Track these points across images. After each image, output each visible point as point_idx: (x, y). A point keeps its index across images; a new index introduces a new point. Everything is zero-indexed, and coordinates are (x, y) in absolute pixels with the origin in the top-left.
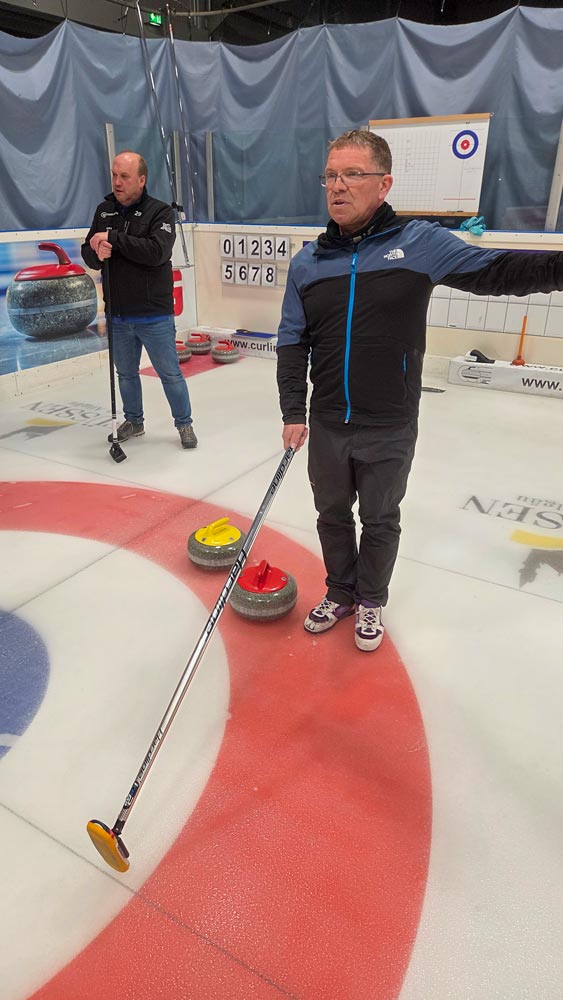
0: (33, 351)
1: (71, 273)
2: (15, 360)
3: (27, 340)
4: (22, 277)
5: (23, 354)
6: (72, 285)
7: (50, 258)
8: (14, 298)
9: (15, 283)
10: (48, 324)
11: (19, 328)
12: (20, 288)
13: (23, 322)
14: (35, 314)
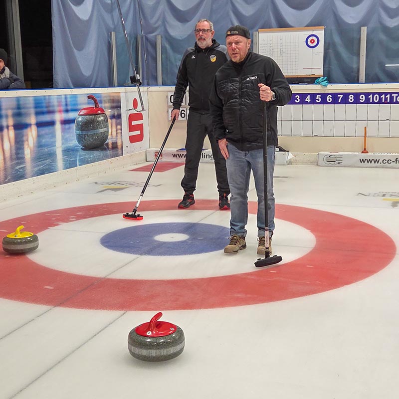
0: (84, 155)
1: (99, 112)
2: (76, 160)
3: (82, 149)
4: (81, 113)
5: (80, 157)
6: (100, 119)
7: (91, 104)
8: (78, 124)
9: (78, 116)
10: (90, 141)
11: (79, 142)
12: (80, 119)
13: (80, 138)
14: (85, 135)
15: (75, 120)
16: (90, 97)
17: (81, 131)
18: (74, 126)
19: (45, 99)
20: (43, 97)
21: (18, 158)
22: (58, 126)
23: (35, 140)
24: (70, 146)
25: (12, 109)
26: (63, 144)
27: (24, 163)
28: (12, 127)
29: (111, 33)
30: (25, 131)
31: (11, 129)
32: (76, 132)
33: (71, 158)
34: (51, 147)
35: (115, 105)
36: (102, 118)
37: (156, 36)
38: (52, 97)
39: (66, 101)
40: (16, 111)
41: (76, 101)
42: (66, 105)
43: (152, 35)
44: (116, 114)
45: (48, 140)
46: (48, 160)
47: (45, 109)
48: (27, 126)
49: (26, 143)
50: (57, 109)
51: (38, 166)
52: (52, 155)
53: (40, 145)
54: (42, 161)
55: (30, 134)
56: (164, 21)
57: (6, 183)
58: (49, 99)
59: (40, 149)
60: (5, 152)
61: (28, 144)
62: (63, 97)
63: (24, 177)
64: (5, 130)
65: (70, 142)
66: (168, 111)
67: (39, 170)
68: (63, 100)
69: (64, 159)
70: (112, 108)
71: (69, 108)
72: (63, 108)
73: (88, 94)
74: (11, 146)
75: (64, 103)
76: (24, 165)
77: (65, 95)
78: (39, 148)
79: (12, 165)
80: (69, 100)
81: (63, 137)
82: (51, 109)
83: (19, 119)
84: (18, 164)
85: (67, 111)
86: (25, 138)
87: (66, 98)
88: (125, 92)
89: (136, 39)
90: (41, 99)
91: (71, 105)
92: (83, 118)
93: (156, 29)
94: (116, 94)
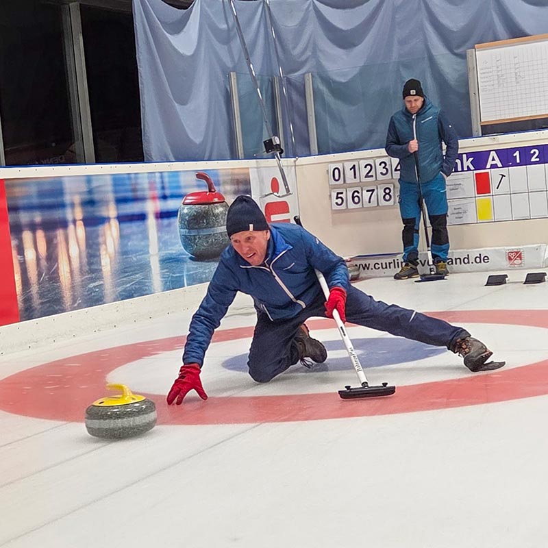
0: (194, 269)
1: (216, 200)
4: (187, 201)
5: (188, 271)
6: (217, 211)
7: (203, 186)
8: (182, 219)
9: (183, 206)
10: (203, 246)
11: (186, 248)
12: (186, 211)
13: (187, 241)
14: (194, 236)
15: (177, 212)
16: (201, 176)
17: (187, 231)
18: (176, 222)
19: (130, 179)
20: (126, 176)
21: (92, 271)
22: (151, 221)
23: (117, 242)
24: (172, 254)
25: (80, 193)
26: (160, 250)
27: (100, 278)
28: (82, 222)
29: (229, 74)
30: (100, 228)
31: (80, 224)
32: (180, 231)
33: (174, 273)
34: (142, 254)
35: (241, 187)
36: (221, 209)
37: (304, 74)
38: (140, 175)
39: (162, 182)
40: (86, 197)
41: (178, 182)
42: (163, 188)
43: (296, 74)
45: (135, 243)
46: (137, 275)
47: (130, 195)
48: (103, 220)
49: (102, 248)
50: (148, 193)
51: (123, 284)
52: (144, 267)
53: (124, 252)
54: (128, 276)
55: (108, 233)
56: (315, 49)
57: (75, 309)
58: (136, 178)
59: (125, 257)
60: (72, 260)
61: (106, 249)
62: (158, 175)
63: (101, 301)
64: (71, 227)
65: (172, 248)
66: (330, 196)
67: (124, 291)
68: (158, 180)
69: (163, 274)
70: (237, 193)
71: (168, 192)
72: (158, 192)
73: (196, 171)
74: (80, 252)
75: (159, 185)
76: (102, 282)
77: (161, 172)
78: (123, 255)
79: (83, 281)
80: (166, 180)
81: (159, 238)
82: (139, 194)
83: (90, 209)
84: (93, 280)
85: (164, 197)
86: (101, 240)
87: (162, 177)
88: (257, 168)
89: (272, 83)
90: (123, 179)
91: (171, 188)
92: (190, 208)
93: (303, 63)
94: (242, 171)
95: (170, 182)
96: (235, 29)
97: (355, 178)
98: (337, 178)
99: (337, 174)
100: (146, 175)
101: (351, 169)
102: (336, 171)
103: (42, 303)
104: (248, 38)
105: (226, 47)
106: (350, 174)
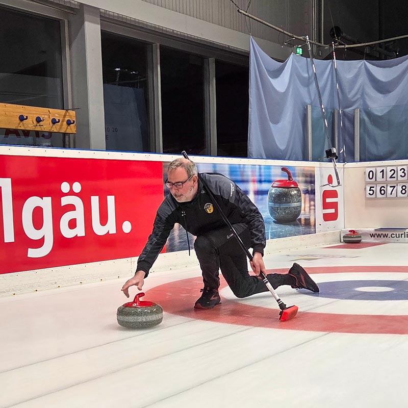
0: (275, 229)
1: (293, 186)
2: (268, 233)
3: (274, 222)
4: (274, 185)
5: (272, 230)
6: (293, 193)
7: (285, 176)
8: (271, 196)
9: (272, 188)
10: (282, 214)
11: (271, 214)
12: (273, 191)
13: (273, 211)
14: (277, 207)
15: (268, 191)
16: (284, 169)
17: (273, 204)
18: (267, 197)
19: (240, 168)
20: (238, 166)
22: (251, 196)
29: (307, 106)
32: (269, 204)
35: (309, 179)
36: (296, 192)
37: (354, 110)
38: (246, 166)
39: (260, 172)
41: (270, 172)
42: (260, 175)
43: (350, 109)
44: (310, 189)
47: (239, 178)
50: (251, 178)
56: (363, 93)
58: (244, 168)
62: (257, 167)
66: (365, 189)
68: (257, 170)
70: (306, 182)
71: (263, 178)
72: (257, 178)
73: (282, 166)
75: (257, 174)
77: (260, 165)
80: (263, 170)
82: (245, 178)
85: (260, 181)
87: (260, 169)
88: (320, 167)
89: (333, 114)
90: (236, 168)
91: (265, 175)
92: (276, 190)
93: (354, 102)
94: (310, 169)
95: (265, 172)
96: (313, 78)
97: (383, 178)
98: (371, 177)
99: (371, 175)
100: (250, 166)
101: (381, 172)
102: (371, 173)
103: (180, 242)
104: (321, 84)
105: (306, 89)
106: (379, 175)
